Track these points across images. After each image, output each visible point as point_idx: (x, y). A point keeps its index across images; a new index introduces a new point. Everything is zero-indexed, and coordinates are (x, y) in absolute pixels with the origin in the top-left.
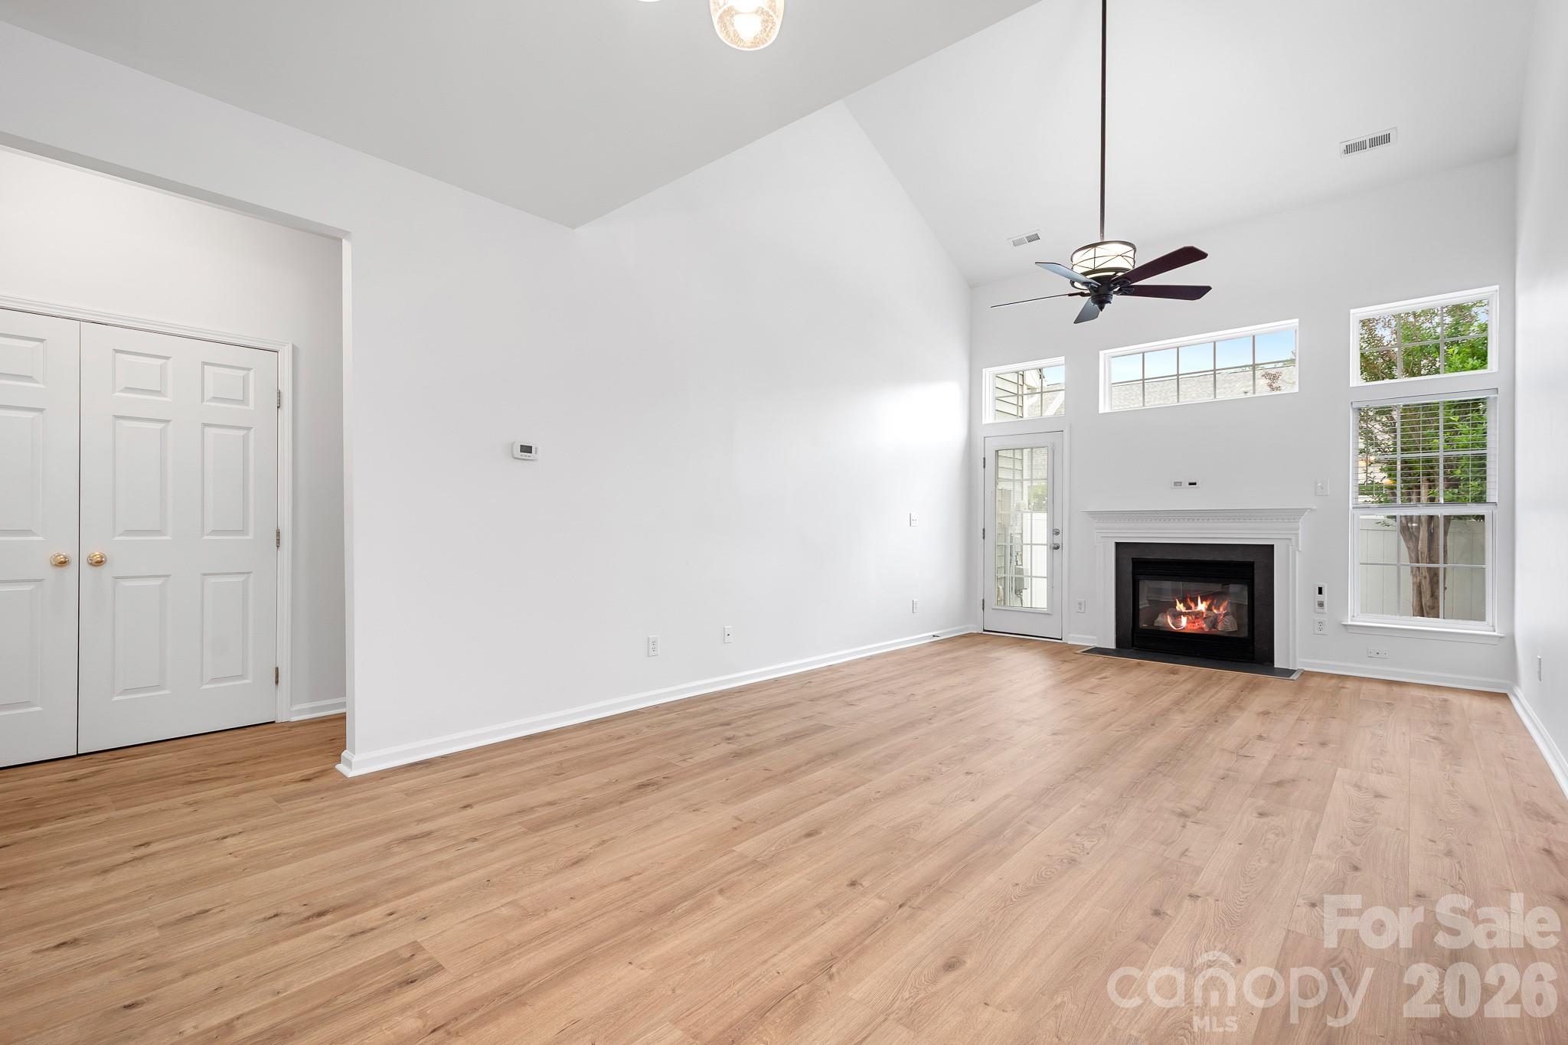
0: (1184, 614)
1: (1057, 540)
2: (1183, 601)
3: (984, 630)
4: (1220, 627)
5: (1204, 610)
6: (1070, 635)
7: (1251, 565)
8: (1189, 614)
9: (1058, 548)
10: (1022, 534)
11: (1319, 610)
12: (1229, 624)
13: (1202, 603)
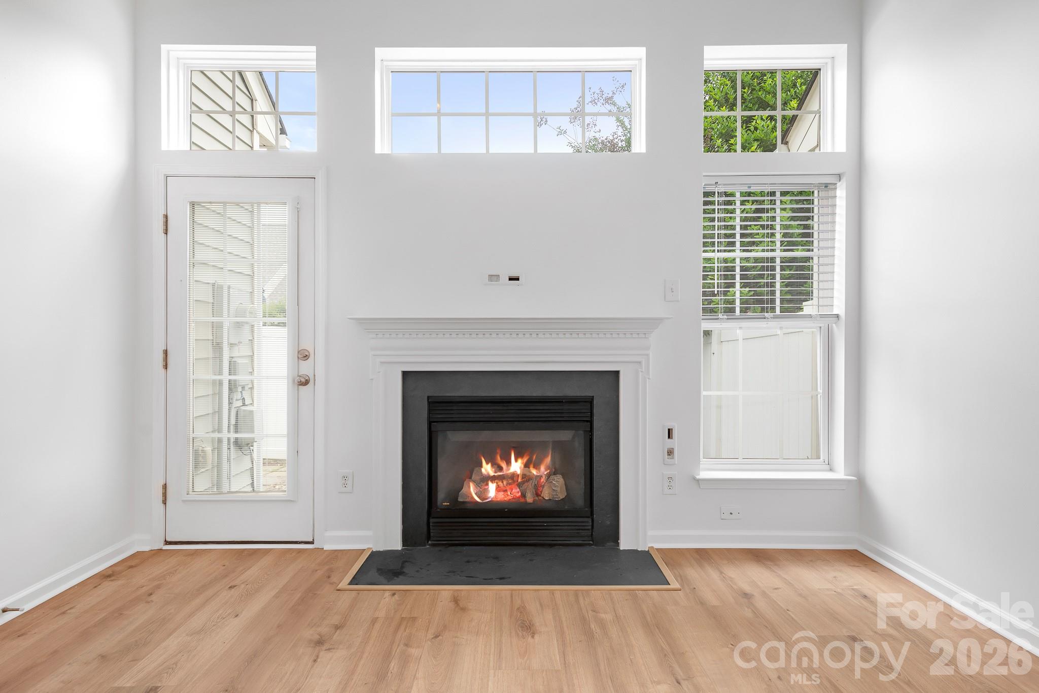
0: (493, 479)
1: (306, 368)
2: (492, 460)
3: (167, 543)
4: (546, 494)
5: (519, 472)
6: (328, 534)
7: (589, 402)
8: (501, 478)
9: (306, 383)
10: (252, 357)
11: (668, 460)
12: (558, 489)
13: (516, 461)
